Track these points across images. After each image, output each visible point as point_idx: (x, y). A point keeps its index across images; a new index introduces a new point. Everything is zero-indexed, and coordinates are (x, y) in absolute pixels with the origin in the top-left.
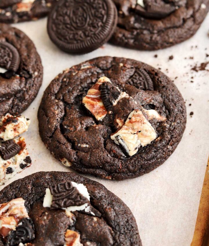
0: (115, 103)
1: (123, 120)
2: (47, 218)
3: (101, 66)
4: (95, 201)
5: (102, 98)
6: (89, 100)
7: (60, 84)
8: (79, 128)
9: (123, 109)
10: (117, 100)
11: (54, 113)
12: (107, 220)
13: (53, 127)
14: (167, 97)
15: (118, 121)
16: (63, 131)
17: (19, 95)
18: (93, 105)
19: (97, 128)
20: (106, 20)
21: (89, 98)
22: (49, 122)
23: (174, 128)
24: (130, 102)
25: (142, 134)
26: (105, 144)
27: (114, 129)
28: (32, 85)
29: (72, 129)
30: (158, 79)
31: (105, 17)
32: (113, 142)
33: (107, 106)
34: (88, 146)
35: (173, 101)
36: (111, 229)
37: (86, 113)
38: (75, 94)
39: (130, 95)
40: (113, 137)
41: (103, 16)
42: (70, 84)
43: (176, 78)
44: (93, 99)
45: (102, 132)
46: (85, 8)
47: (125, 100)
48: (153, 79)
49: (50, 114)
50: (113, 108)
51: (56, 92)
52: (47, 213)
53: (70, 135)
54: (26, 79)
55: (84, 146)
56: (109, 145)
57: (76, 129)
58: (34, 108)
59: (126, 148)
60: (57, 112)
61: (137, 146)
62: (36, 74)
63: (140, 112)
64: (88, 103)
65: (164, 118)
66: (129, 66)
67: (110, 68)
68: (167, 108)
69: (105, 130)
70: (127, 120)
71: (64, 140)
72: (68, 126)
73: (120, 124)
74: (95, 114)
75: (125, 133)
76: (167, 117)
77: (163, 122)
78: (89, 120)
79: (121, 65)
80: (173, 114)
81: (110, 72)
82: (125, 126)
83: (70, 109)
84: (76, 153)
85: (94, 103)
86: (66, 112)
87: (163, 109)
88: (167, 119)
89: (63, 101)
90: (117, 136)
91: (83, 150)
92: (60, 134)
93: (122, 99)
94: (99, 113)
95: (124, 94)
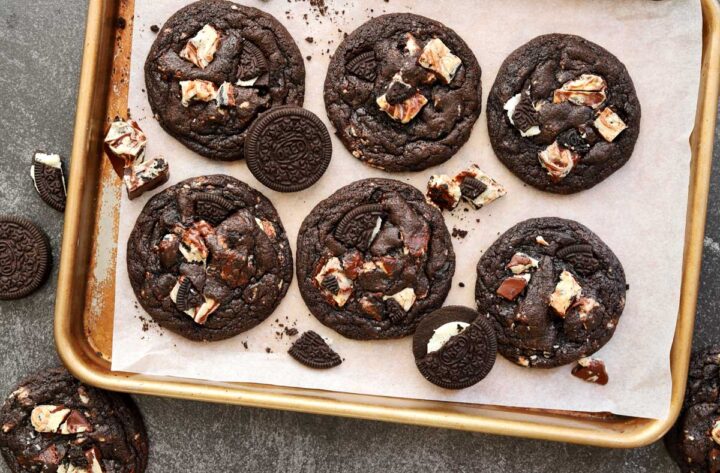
0: (409, 86)
1: (429, 74)
3: (347, 114)
4: (517, 88)
5: (402, 101)
6: (407, 114)
7: (382, 154)
8: (440, 119)
9: (417, 75)
10: (405, 84)
11: (426, 150)
12: (531, 72)
13: (442, 147)
14: (380, 35)
15: (430, 79)
16: (445, 135)
17: (405, 196)
18: (413, 110)
19: (440, 100)
20: (296, 115)
21: (404, 115)
22: (437, 153)
23: (420, 22)
24: (408, 69)
25: (441, 52)
26: (456, 88)
27: (440, 81)
28: (387, 186)
29: (442, 126)
30: (357, 48)
31: (293, 117)
32: (453, 81)
33: (411, 94)
34: (459, 106)
35: (383, 29)
37: (421, 117)
38: (394, 134)
39: (399, 71)
40: (449, 80)
41: (292, 120)
42: (382, 144)
43: (340, 31)
44: (405, 109)
45: (444, 94)
46: (279, 146)
47: (407, 75)
48: (356, 54)
49: (427, 154)
50: (414, 87)
51: (392, 156)
53: (449, 127)
54: (384, 192)
55: (459, 109)
56: (457, 84)
57: (442, 122)
59: (457, 67)
60: (422, 147)
61: (453, 56)
62: (372, 184)
63: (423, 56)
64: (410, 115)
65: (408, 35)
66: (345, 82)
67: (348, 104)
68: (393, 33)
69: (440, 91)
70: (432, 68)
71: (455, 133)
72: (438, 131)
73: (433, 76)
74: (421, 105)
75: (446, 69)
76: (405, 32)
77: (414, 36)
78: (428, 110)
79: (345, 91)
80: (400, 26)
81: (354, 102)
82: (438, 70)
83: (414, 135)
84: (467, 116)
85: (410, 108)
86: (418, 139)
87: (395, 37)
88: (409, 31)
89: (404, 145)
90: (451, 76)
91: (463, 111)
92: (449, 137)
93: (403, 80)
94: (420, 102)
95: (398, 77)
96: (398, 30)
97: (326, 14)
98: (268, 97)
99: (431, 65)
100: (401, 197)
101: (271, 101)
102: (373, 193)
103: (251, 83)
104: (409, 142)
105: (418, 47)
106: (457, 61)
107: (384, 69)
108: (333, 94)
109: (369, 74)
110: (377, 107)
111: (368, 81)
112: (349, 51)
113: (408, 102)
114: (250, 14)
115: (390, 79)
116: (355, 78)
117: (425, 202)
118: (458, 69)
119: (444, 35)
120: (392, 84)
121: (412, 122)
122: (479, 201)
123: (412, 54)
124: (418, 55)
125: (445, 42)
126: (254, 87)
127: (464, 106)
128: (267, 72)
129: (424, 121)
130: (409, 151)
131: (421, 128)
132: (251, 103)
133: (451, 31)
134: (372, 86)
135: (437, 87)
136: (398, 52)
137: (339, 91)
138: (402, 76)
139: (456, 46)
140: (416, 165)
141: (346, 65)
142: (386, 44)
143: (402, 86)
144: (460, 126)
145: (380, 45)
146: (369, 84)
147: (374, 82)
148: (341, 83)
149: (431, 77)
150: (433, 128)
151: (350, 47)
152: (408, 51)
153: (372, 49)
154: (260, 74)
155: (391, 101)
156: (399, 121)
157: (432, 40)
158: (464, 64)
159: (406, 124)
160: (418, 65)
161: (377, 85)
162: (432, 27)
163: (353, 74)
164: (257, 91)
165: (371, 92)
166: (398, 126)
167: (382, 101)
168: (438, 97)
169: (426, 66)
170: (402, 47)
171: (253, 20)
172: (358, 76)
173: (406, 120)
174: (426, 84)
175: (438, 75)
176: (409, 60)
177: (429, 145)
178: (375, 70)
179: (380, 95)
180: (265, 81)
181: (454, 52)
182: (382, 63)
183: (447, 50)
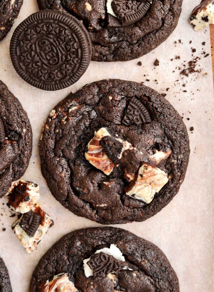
0: (120, 157)
1: (133, 174)
2: (94, 287)
3: (89, 102)
4: (130, 258)
5: (105, 151)
6: (93, 157)
7: (54, 137)
8: (92, 189)
9: (131, 163)
10: (121, 153)
11: (61, 177)
13: (65, 192)
14: (166, 126)
15: (128, 176)
16: (77, 193)
17: (16, 161)
18: (98, 162)
19: (110, 186)
20: (82, 53)
21: (92, 155)
22: (60, 188)
23: (182, 162)
24: (136, 155)
25: (155, 184)
26: (123, 201)
27: (128, 185)
28: (25, 144)
29: (86, 191)
30: (152, 106)
31: (79, 51)
32: (129, 198)
33: (113, 159)
34: (106, 205)
35: (173, 128)
36: (150, 278)
37: (92, 170)
38: (74, 147)
39: (133, 146)
40: (129, 194)
41: (77, 50)
42: (63, 136)
43: (167, 89)
44: (97, 155)
45: (116, 190)
46: (52, 41)
47: (130, 154)
48: (146, 106)
49: (58, 178)
50: (119, 161)
51: (53, 147)
52: (92, 283)
53: (85, 197)
54: (18, 142)
55: (103, 205)
56: (126, 202)
57: (89, 190)
58: (34, 163)
59: (143, 200)
60: (64, 174)
61: (153, 196)
62: (24, 130)
63: (150, 168)
64: (92, 160)
65: (169, 152)
66: (119, 98)
67: (99, 101)
68: (169, 138)
69: (118, 186)
70: (139, 177)
71: (80, 203)
72: (80, 187)
73: (132, 178)
74: (103, 170)
75: (139, 190)
76: (172, 149)
77: (169, 158)
78: (99, 177)
79: (111, 98)
80: (177, 144)
81: (101, 107)
82: (138, 183)
83: (74, 165)
84: (97, 213)
85: (99, 159)
86: (71, 169)
87: (166, 140)
88: (173, 152)
89: (64, 156)
90: (134, 195)
91: (102, 209)
92: (75, 198)
93: (126, 151)
94: (106, 168)
95: (127, 146)
96: (172, 142)
97: (182, 76)
98: (98, 28)
99: (141, 176)
100: (15, 158)
101: (95, 31)
102: (16, 132)
103: (110, 11)
104: (68, 161)
105: (158, 162)
106: (149, 200)
107: (133, 131)
108: (107, 88)
109: (129, 119)
110: (98, 128)
111: (122, 118)
112: (149, 98)
113: (105, 157)
114: (175, 7)
115: (125, 138)
116: (124, 106)
117: (13, 181)
118: (140, 201)
119: (172, 186)
120: (121, 141)
121: (87, 162)
122: (19, 230)
123: (151, 157)
124: (150, 163)
125: (166, 187)
126: (107, 14)
127: (106, 209)
128: (121, 24)
129: (88, 173)
130: (59, 162)
131: (82, 172)
132: (91, 12)
133: (177, 191)
134: (117, 122)
135: (122, 183)
136: (151, 143)
137: (110, 93)
138: (129, 150)
139: (163, 197)
140: (47, 170)
141: (136, 96)
142: (159, 132)
143: (119, 151)
144: (87, 207)
145: (157, 126)
146: (119, 119)
147: (122, 124)
148: (118, 94)
149: (131, 177)
150: (82, 182)
151: (153, 99)
152: (154, 153)
153: (152, 119)
154: (119, 19)
155: (103, 142)
156: (86, 150)
157: (166, 174)
158: (146, 206)
159: (84, 156)
160: (141, 164)
161: (119, 127)
162: (179, 174)
163: (127, 104)
164: (103, 17)
165: (111, 122)
166: (82, 150)
167: (103, 132)
168: (112, 184)
169: (140, 172)
170: (157, 147)
171: (170, 10)
172: (126, 108)
173: (88, 157)
174: (124, 172)
175: (133, 183)
176: (145, 155)
177: (67, 180)
178: (133, 124)
179: (110, 131)
180: (112, 23)
181: (156, 196)
182: (140, 130)
183: (158, 189)
